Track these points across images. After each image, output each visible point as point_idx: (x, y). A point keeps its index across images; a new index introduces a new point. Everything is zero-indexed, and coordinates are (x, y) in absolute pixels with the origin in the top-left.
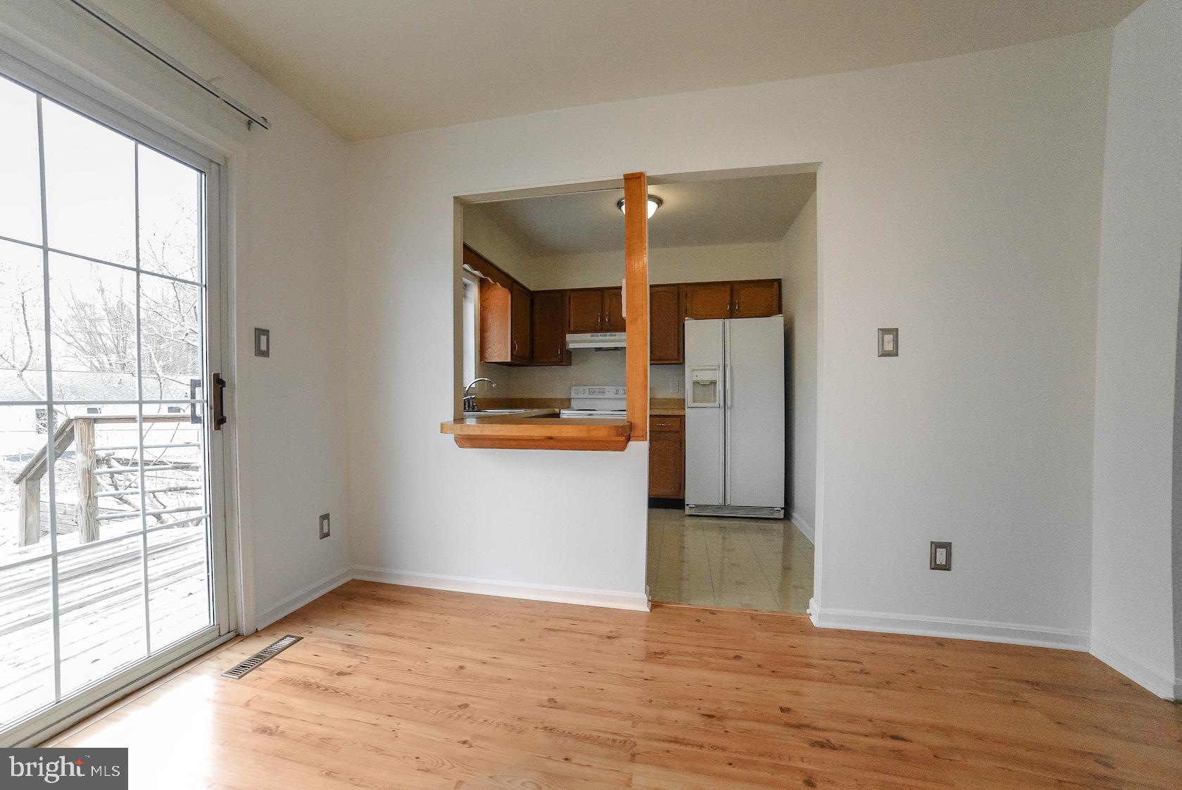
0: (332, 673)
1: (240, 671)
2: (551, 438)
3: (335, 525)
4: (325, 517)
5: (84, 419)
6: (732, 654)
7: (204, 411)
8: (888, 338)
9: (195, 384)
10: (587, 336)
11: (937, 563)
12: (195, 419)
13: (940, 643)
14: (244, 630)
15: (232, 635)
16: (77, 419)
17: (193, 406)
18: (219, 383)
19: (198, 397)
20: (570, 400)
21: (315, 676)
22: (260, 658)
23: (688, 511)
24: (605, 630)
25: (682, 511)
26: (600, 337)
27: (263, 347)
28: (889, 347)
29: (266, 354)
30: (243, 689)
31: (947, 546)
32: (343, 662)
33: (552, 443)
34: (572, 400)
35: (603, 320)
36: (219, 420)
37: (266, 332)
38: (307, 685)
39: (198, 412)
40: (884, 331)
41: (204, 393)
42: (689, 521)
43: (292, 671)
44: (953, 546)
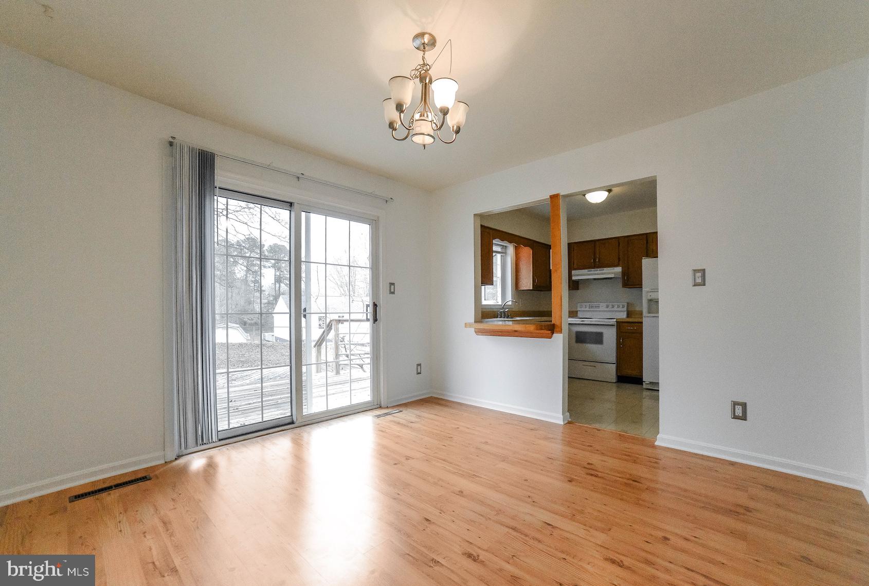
0: (409, 422)
1: (378, 416)
2: (516, 331)
3: (424, 369)
4: (419, 365)
5: (336, 320)
6: (588, 444)
7: (370, 316)
8: (699, 274)
9: (368, 306)
10: (585, 271)
11: (736, 414)
12: (368, 320)
13: (733, 464)
14: (383, 405)
15: (378, 406)
16: (333, 320)
17: (367, 314)
18: (375, 305)
19: (369, 311)
20: (577, 312)
21: (402, 421)
22: (387, 414)
23: (645, 386)
24: (532, 427)
25: (640, 386)
26: (593, 271)
27: (392, 290)
28: (699, 280)
29: (393, 293)
30: (378, 421)
31: (744, 406)
32: (413, 419)
33: (516, 334)
34: (579, 312)
35: (595, 260)
36: (375, 320)
37: (393, 284)
38: (399, 423)
39: (369, 317)
40: (695, 271)
41: (370, 309)
42: (645, 393)
43: (396, 419)
44: (747, 404)
